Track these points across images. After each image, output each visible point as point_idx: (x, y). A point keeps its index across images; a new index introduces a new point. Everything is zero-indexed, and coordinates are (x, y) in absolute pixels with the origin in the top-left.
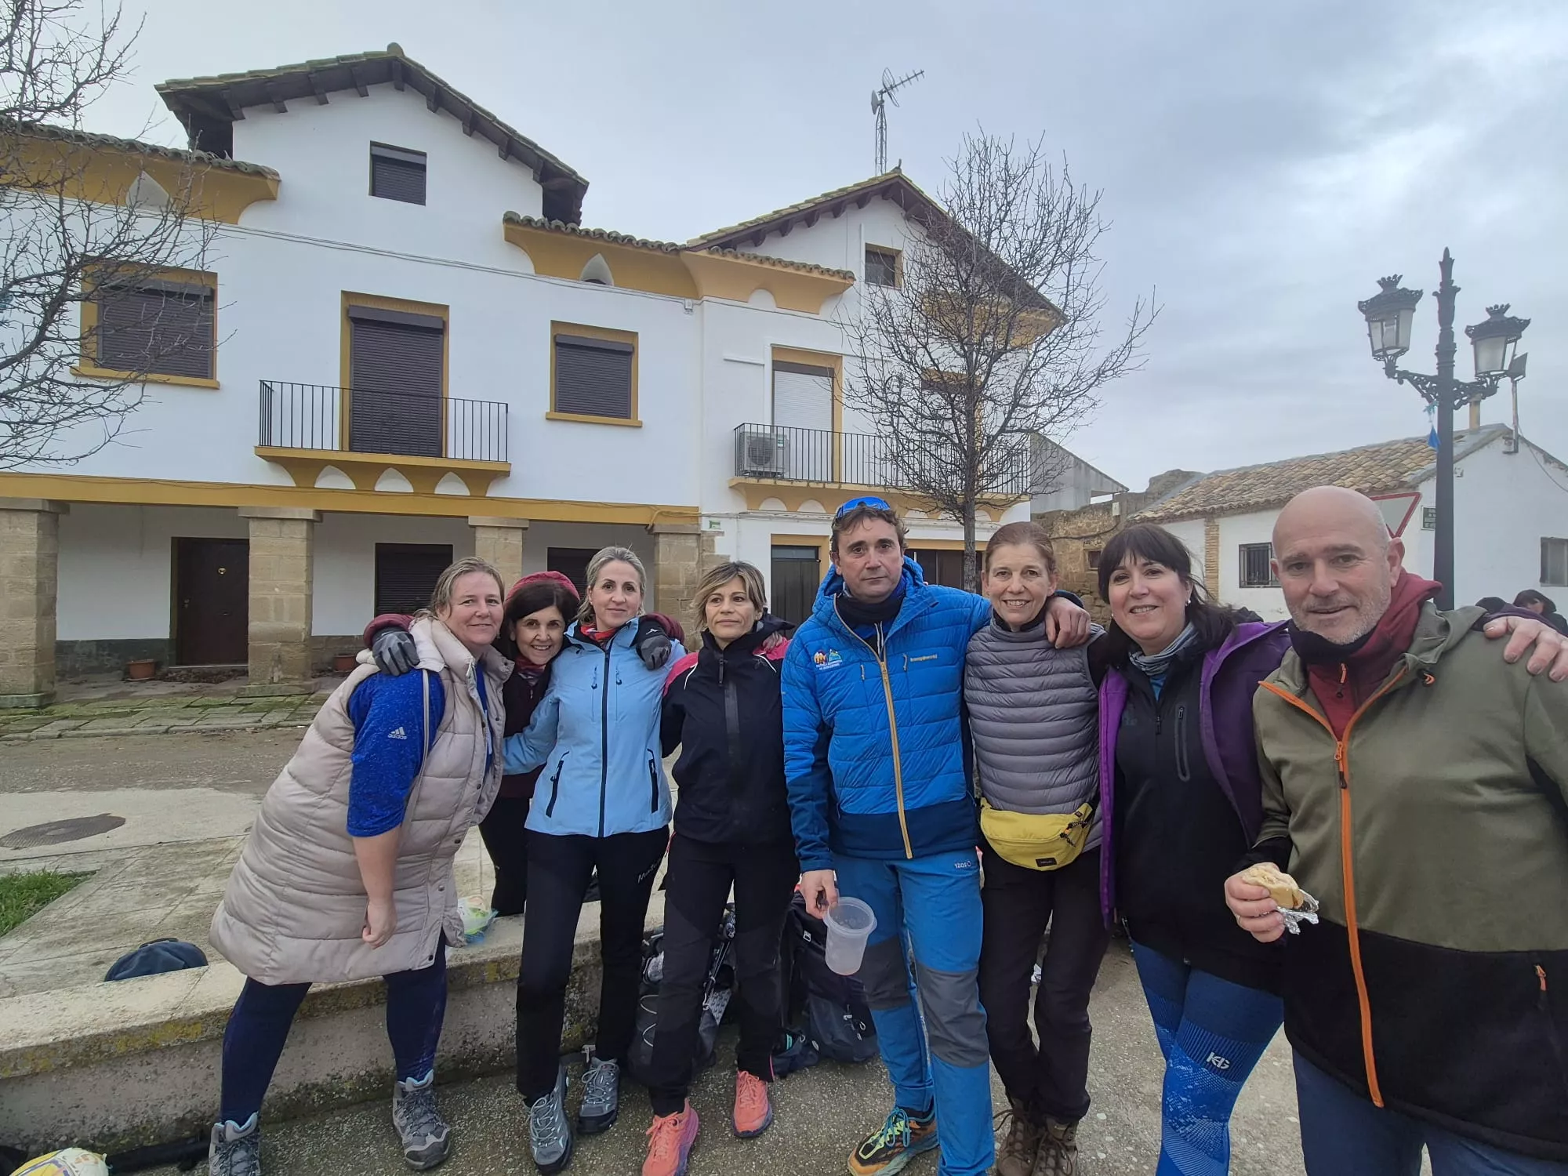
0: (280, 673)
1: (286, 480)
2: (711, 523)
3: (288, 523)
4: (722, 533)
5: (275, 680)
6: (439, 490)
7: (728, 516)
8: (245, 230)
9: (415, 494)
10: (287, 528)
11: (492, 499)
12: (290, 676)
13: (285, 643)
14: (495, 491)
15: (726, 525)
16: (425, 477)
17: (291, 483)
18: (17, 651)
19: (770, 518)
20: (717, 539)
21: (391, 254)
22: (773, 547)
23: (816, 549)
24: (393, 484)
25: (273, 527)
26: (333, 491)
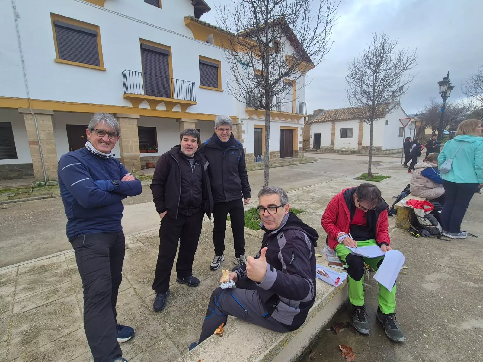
0: (134, 169)
1: (130, 105)
2: (241, 121)
3: (131, 119)
4: (243, 124)
5: (133, 171)
6: (173, 110)
7: (245, 119)
8: (107, 10)
9: (167, 111)
10: (132, 121)
11: (187, 113)
12: (137, 170)
13: (135, 159)
14: (189, 110)
15: (245, 122)
16: (170, 105)
17: (131, 106)
18: (52, 165)
19: (254, 120)
20: (242, 126)
21: (153, 26)
22: (255, 128)
23: (261, 129)
24: (161, 107)
25: (127, 120)
26: (144, 109)
